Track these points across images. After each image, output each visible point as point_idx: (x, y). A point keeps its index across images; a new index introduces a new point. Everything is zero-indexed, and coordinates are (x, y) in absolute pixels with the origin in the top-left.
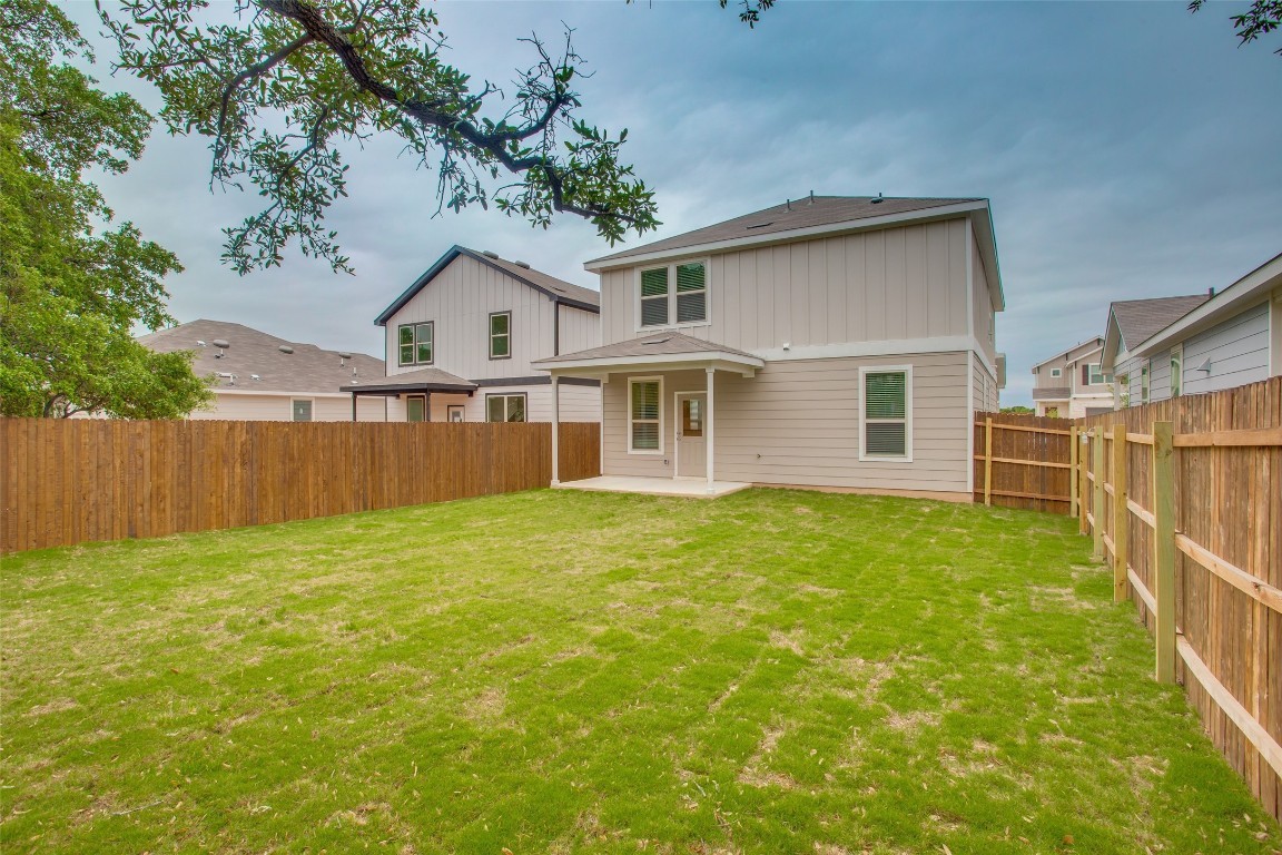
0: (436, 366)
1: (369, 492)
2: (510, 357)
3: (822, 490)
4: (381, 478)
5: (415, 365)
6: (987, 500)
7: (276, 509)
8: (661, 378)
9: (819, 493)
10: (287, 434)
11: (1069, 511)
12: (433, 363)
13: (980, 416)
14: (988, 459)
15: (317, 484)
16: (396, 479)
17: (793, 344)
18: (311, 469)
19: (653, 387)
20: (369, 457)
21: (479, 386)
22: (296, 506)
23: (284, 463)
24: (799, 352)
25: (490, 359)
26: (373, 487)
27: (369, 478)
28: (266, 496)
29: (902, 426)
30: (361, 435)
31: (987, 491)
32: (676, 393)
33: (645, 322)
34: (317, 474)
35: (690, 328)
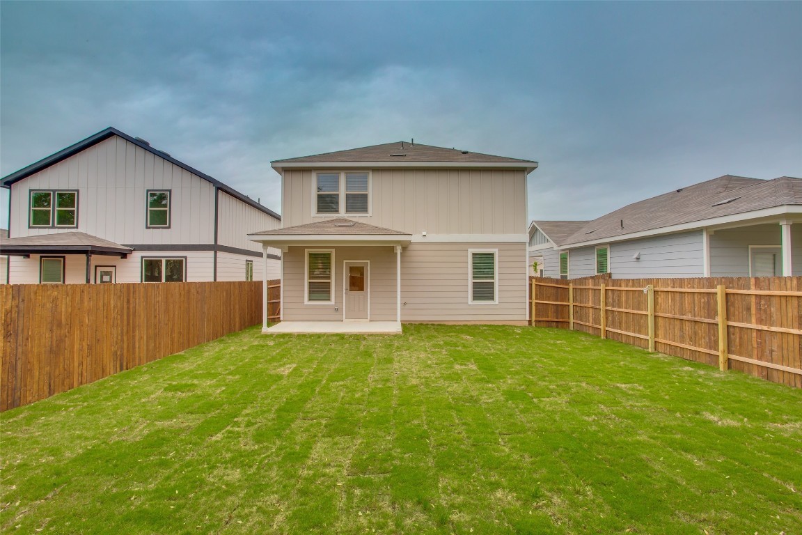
0: (81, 230)
1: (125, 351)
2: (169, 227)
3: (446, 323)
4: (134, 336)
5: (53, 227)
6: (533, 324)
7: (41, 383)
8: (333, 250)
9: (444, 325)
10: (56, 299)
11: (569, 327)
12: (77, 227)
13: (531, 278)
14: (534, 301)
15: (81, 350)
16: (145, 337)
17: (428, 233)
18: (77, 334)
19: (327, 257)
20: (125, 318)
21: (134, 250)
22: (61, 377)
23: (51, 331)
24: (434, 238)
25: (147, 228)
26: (128, 346)
27: (125, 338)
28: (30, 370)
29: (493, 284)
30: (120, 297)
31: (534, 319)
32: (345, 261)
33: (319, 210)
34: (82, 340)
35: (356, 217)
